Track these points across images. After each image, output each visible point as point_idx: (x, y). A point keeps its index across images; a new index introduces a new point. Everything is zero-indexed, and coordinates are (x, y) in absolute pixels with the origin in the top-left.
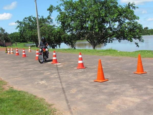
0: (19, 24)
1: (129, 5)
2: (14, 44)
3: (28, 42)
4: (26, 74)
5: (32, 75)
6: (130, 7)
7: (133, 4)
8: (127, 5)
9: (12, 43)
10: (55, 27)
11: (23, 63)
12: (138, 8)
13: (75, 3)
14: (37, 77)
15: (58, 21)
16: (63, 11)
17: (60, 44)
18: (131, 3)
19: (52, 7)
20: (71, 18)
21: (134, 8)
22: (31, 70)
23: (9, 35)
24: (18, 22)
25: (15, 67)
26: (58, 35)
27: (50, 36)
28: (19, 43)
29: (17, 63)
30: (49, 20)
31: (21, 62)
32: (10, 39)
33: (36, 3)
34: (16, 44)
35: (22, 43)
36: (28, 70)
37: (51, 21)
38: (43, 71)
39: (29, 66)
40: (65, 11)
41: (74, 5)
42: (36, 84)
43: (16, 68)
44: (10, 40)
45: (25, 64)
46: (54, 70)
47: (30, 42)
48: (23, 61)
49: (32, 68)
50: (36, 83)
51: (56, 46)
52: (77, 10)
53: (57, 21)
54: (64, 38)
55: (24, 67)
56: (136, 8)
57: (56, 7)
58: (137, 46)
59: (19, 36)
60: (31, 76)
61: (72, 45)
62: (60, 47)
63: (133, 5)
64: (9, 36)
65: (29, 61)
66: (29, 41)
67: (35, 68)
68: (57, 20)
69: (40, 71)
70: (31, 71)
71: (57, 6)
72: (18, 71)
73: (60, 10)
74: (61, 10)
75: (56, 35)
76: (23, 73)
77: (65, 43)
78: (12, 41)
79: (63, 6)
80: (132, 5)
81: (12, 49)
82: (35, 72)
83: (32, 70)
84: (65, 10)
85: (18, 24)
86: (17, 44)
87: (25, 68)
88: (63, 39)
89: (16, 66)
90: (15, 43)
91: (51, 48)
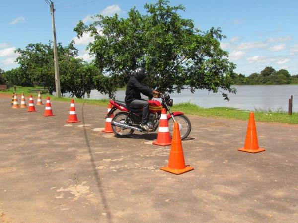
0: (21, 55)
1: (211, 31)
2: (12, 89)
3: (35, 86)
4: (30, 156)
5: (47, 160)
6: (213, 35)
7: (218, 30)
8: (209, 32)
9: (8, 87)
10: (83, 63)
11: (24, 123)
12: (225, 37)
13: (121, 21)
14: (61, 169)
15: (91, 50)
16: (101, 34)
17: (90, 92)
18: (215, 29)
19: (81, 24)
20: (114, 48)
21: (220, 36)
22: (42, 142)
23: (4, 73)
24: (19, 50)
25: (5, 133)
26: (87, 76)
27: (75, 77)
28: (21, 87)
29: (12, 124)
30: (73, 51)
31: (21, 121)
32: (6, 79)
33: (53, 16)
34: (15, 88)
35: (25, 88)
36: (36, 143)
37: (75, 52)
38: (73, 149)
39: (39, 132)
40: (104, 35)
41: (120, 25)
42: (61, 197)
43: (8, 135)
44: (5, 81)
45: (28, 126)
46: (97, 147)
47: (39, 86)
48: (26, 119)
49: (44, 138)
50: (60, 193)
51: (83, 94)
52: (125, 34)
53: (90, 52)
54: (98, 82)
55: (26, 134)
56: (222, 38)
57: (89, 27)
58: (225, 99)
59: (19, 74)
60: (43, 163)
61: (110, 93)
62: (89, 96)
63: (219, 32)
64: (4, 75)
65: (38, 120)
66: (36, 84)
67: (52, 138)
68: (89, 49)
69: (66, 147)
70: (43, 146)
71: (91, 25)
72: (10, 145)
73: (96, 32)
74: (98, 33)
75: (85, 76)
76: (24, 154)
77: (99, 91)
78: (9, 83)
79: (100, 25)
80: (216, 33)
81: (23, 97)
82: (54, 150)
83: (45, 143)
84: (104, 32)
85: (19, 54)
86: (17, 89)
87: (28, 139)
88: (96, 83)
89: (8, 132)
90: (13, 86)
91: (75, 97)
